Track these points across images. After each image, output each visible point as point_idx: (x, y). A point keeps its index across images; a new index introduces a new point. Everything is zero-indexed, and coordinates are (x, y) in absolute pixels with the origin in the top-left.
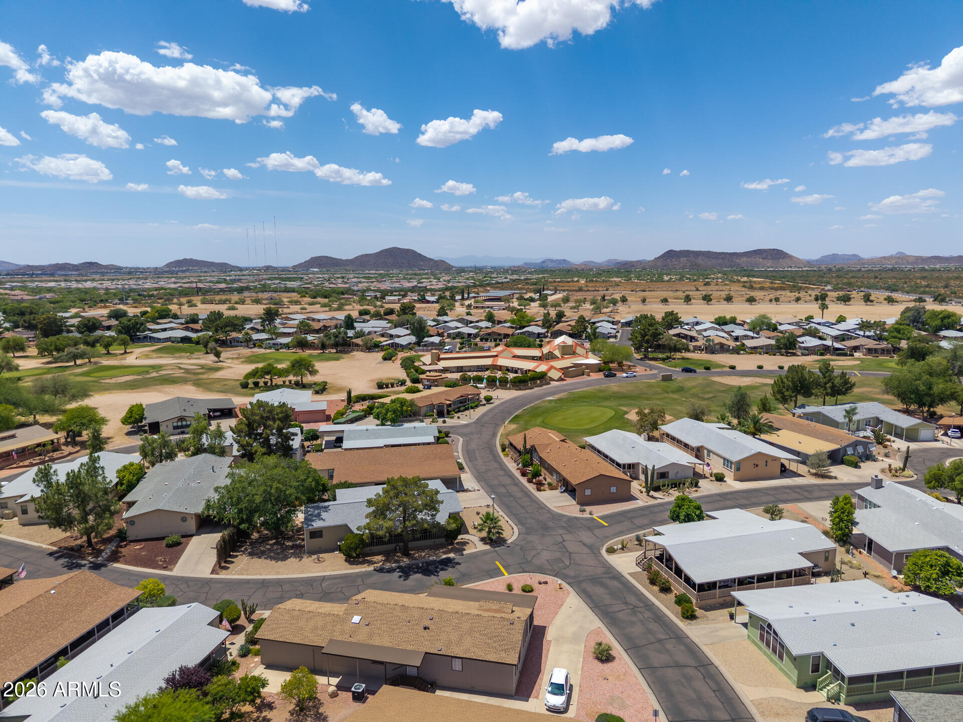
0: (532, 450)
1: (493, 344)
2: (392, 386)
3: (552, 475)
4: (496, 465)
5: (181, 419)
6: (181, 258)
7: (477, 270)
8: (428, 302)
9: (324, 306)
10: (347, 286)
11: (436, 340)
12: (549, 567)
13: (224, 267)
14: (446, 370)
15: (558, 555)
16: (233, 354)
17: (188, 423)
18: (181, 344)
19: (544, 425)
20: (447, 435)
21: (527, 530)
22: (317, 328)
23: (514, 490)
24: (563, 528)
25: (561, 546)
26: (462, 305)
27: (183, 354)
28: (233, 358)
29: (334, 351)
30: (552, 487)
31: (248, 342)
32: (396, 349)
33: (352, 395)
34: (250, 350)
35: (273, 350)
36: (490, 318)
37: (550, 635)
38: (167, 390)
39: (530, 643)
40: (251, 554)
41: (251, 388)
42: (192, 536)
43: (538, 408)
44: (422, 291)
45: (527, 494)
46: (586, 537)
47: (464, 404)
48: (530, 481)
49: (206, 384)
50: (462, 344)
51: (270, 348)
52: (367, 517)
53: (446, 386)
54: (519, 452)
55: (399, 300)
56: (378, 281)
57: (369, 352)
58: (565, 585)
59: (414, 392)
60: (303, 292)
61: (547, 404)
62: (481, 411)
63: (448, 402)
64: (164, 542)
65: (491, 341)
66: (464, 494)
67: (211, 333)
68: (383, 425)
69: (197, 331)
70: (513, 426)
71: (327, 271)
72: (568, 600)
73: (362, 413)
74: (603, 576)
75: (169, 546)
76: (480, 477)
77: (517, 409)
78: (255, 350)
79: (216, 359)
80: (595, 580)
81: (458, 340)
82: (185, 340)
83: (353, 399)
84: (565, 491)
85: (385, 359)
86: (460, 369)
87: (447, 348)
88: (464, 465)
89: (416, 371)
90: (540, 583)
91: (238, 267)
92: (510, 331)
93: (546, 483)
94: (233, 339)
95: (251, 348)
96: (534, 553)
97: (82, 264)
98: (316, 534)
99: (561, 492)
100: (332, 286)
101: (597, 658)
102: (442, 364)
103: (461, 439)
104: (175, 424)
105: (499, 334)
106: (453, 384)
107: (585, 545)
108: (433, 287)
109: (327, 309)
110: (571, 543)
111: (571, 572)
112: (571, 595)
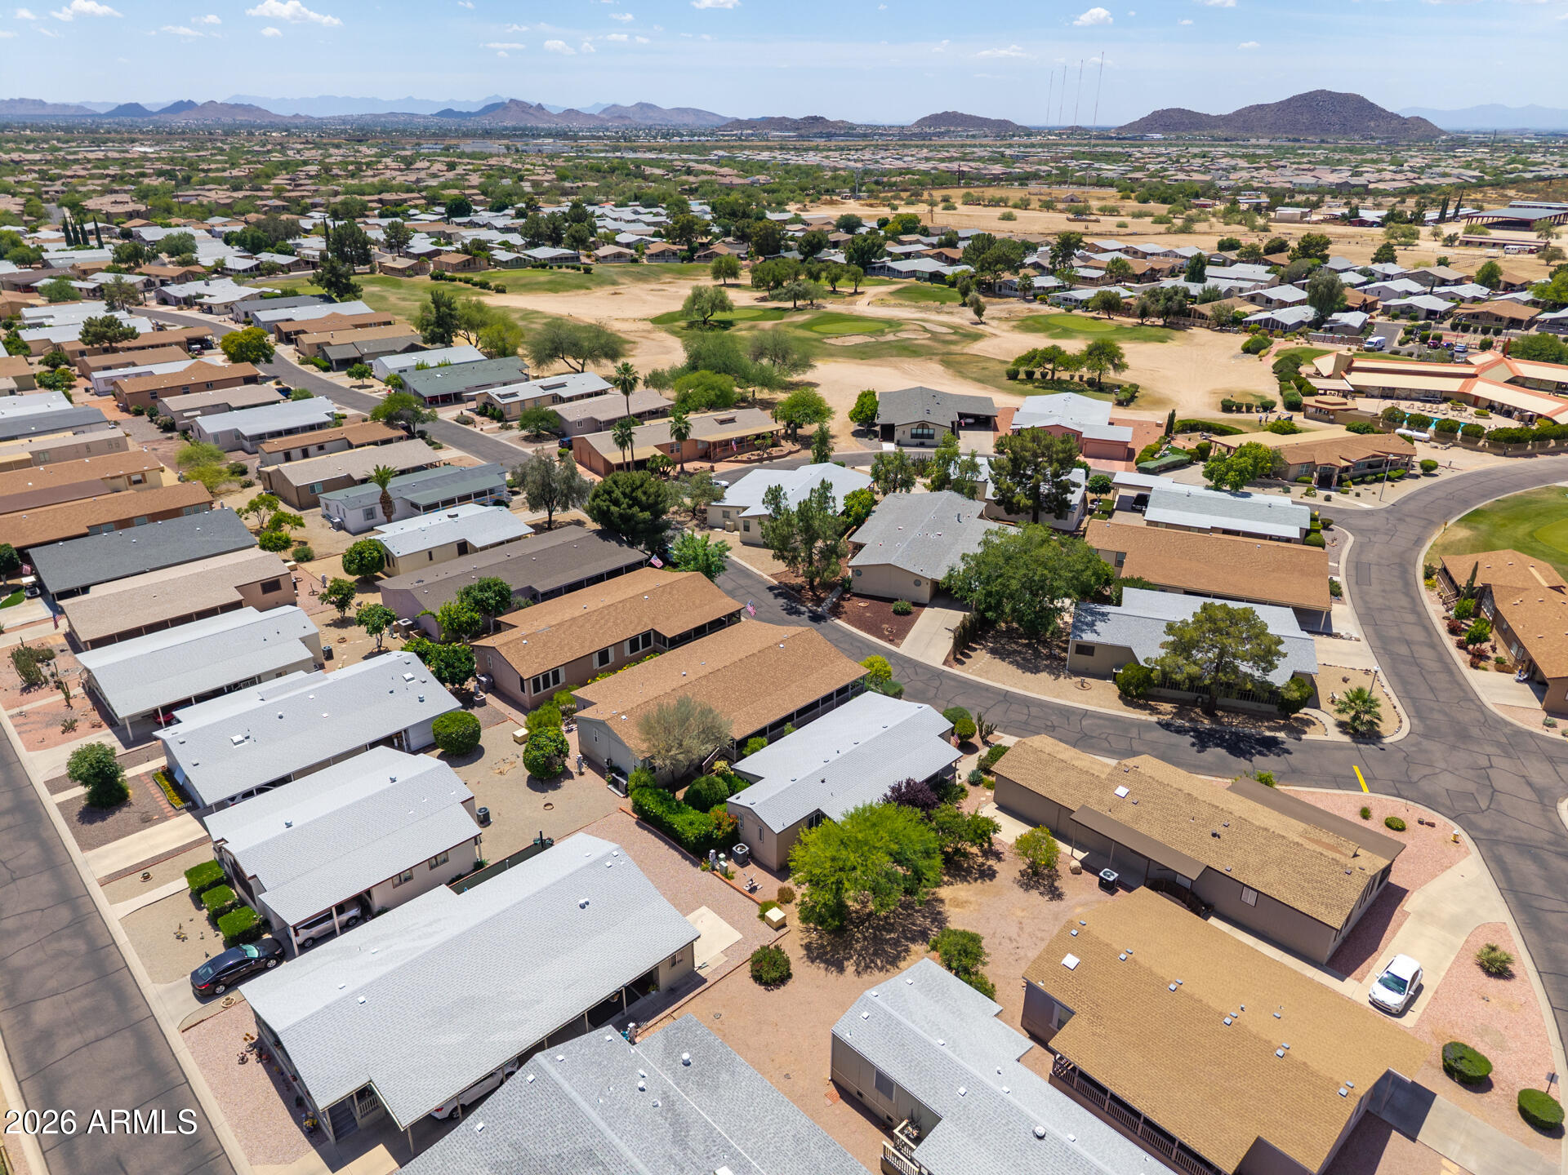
0: (1483, 594)
1: (1478, 338)
2: (1249, 409)
3: (1510, 646)
4: (1404, 602)
5: (923, 425)
6: (940, 112)
7: (1495, 142)
8: (1363, 223)
9: (1159, 221)
10: (1207, 178)
11: (1355, 319)
12: (1448, 803)
13: (1003, 129)
14: (1359, 391)
15: (1471, 787)
16: (1001, 310)
17: (931, 432)
18: (929, 284)
19: (1527, 547)
20: (1326, 526)
21: (1427, 729)
22: (1138, 272)
23: (1425, 655)
24: (1499, 744)
25: (1483, 775)
26: (1436, 234)
27: (931, 303)
28: (1000, 319)
29: (1160, 322)
30: (1501, 666)
31: (1027, 292)
32: (1271, 332)
33: (1176, 419)
34: (1027, 305)
35: (1062, 310)
36: (1489, 277)
37: (1409, 904)
38: (906, 366)
39: (1373, 905)
40: (993, 652)
41: (1022, 381)
42: (924, 606)
43: (1530, 502)
44: (1357, 194)
45: (1449, 668)
46: (1539, 772)
47: (1374, 471)
48: (1461, 646)
49: (957, 363)
50: (1408, 332)
51: (1058, 305)
53: (1348, 429)
54: (1457, 588)
55: (1304, 215)
56: (1271, 167)
57: (1221, 331)
58: (1465, 837)
59: (1285, 433)
60: (1127, 189)
61: (1554, 496)
62: (1407, 487)
63: (1344, 464)
64: (892, 607)
65: (1475, 331)
66: (1330, 639)
67: (973, 270)
68: (1217, 489)
69: (952, 262)
70: (1463, 533)
71: (1178, 138)
72: (1462, 863)
73: (1188, 457)
74: (1547, 847)
75: (896, 612)
76: (1367, 617)
77: (1484, 497)
78: (1036, 306)
79: (976, 318)
80: (1525, 848)
81: (1403, 322)
82: (936, 277)
83: (1176, 426)
84: (1525, 681)
85: (1247, 350)
86: (1387, 393)
87: (1375, 340)
88: (1345, 589)
89: (1300, 388)
90: (1421, 823)
91: (1024, 128)
92: (1526, 313)
93: (1493, 656)
94: (1005, 283)
95: (1030, 301)
96: (1427, 771)
97: (805, 119)
99: (1518, 681)
100: (1181, 176)
101: (1482, 966)
102: (1357, 379)
103: (1351, 538)
104: (914, 431)
105: (1499, 319)
106: (1362, 426)
107: (1529, 784)
108: (1381, 186)
109: (1162, 228)
110: (1504, 775)
111: (1485, 823)
112: (1470, 857)
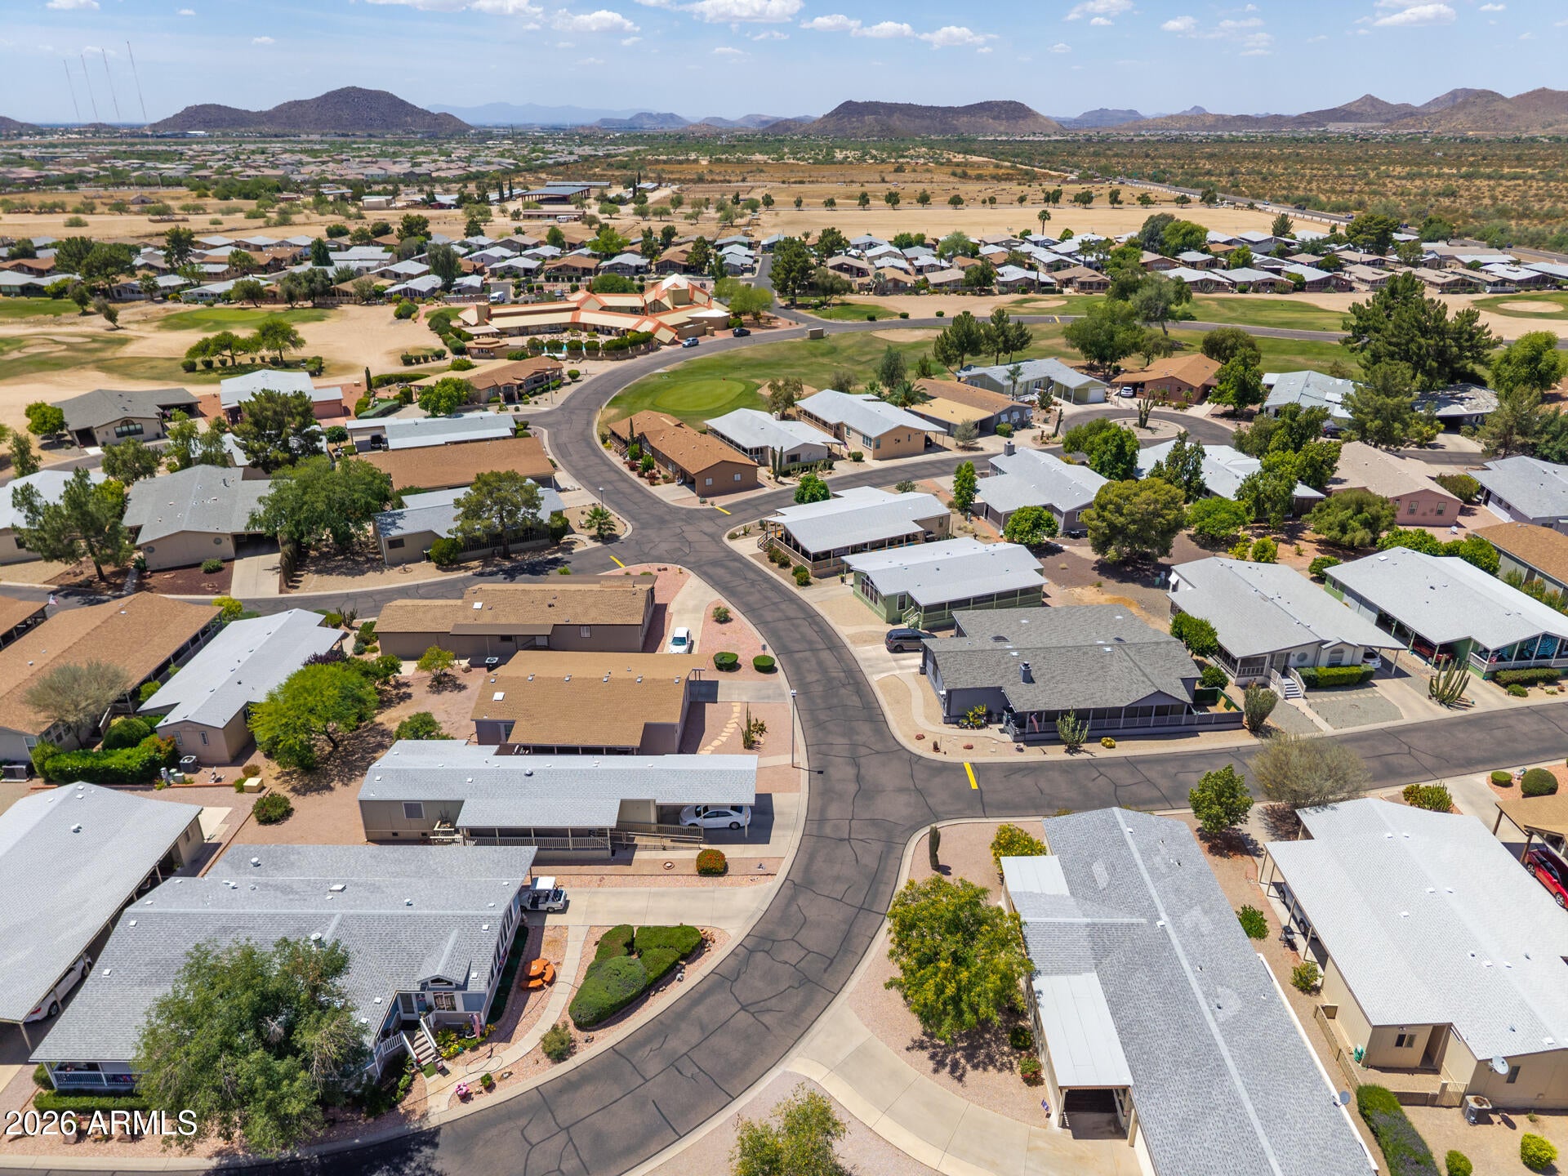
0: (642, 439)
1: (567, 286)
2: (426, 360)
3: (667, 467)
4: (598, 461)
5: (128, 422)
7: (516, 135)
8: (442, 206)
9: (252, 215)
10: (279, 173)
11: (475, 281)
12: (668, 556)
14: (503, 333)
15: (677, 545)
16: (135, 314)
17: (141, 427)
18: (27, 298)
19: (654, 407)
20: (525, 426)
21: (641, 525)
22: (263, 263)
23: (622, 486)
24: (682, 520)
25: (681, 537)
26: (504, 211)
27: (41, 316)
28: (139, 322)
29: (309, 304)
30: (667, 480)
31: (154, 293)
32: (412, 299)
33: (372, 375)
34: (160, 306)
35: (202, 306)
36: (555, 238)
37: (672, 608)
39: (653, 616)
40: (318, 572)
41: (202, 371)
42: (233, 559)
43: (644, 385)
44: (425, 182)
45: (639, 490)
46: (706, 526)
47: (542, 383)
48: (641, 475)
49: (118, 367)
50: (517, 287)
51: (195, 301)
52: (456, 519)
53: (510, 359)
54: (625, 442)
55: (389, 202)
56: (335, 161)
57: (369, 305)
58: (685, 570)
59: (465, 369)
60: (199, 187)
61: (656, 379)
62: (565, 393)
63: (519, 382)
64: (201, 569)
65: (563, 280)
66: (563, 493)
67: (78, 277)
68: (435, 416)
69: (42, 272)
70: (613, 411)
71: (225, 135)
72: (689, 582)
73: (396, 402)
74: (725, 559)
75: (210, 572)
76: (578, 474)
77: (616, 388)
78: (170, 305)
79: (111, 324)
80: (716, 563)
81: (509, 280)
83: (374, 382)
84: (682, 483)
85: (400, 316)
86: (523, 331)
87: (496, 294)
88: (556, 462)
89: (459, 336)
90: (659, 571)
92: (592, 264)
93: (660, 475)
94: (123, 286)
95: (161, 302)
96: (651, 545)
98: (396, 543)
99: (679, 485)
100: (249, 171)
101: (716, 620)
102: (496, 324)
103: (546, 432)
104: (119, 430)
105: (575, 269)
106: (519, 355)
107: (706, 534)
108: (443, 174)
109: (260, 222)
110: (691, 533)
111: (692, 559)
112: (692, 578)
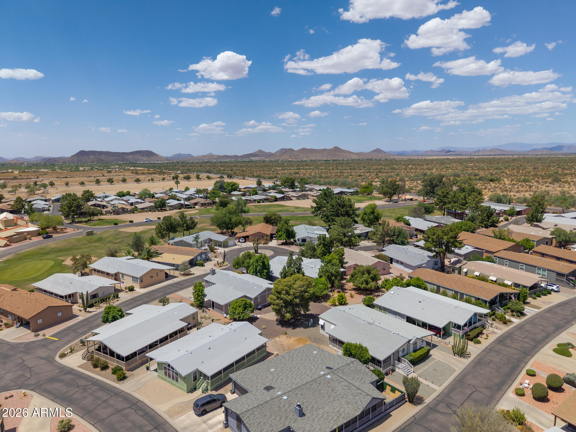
3: (7, 317)
12: (14, 384)
15: (20, 372)
24: (22, 352)
25: (22, 365)
46: (43, 352)
58: (28, 392)
72: (32, 402)
74: (59, 375)
80: (53, 380)
84: (20, 326)
90: (6, 398)
93: (3, 324)
99: (17, 327)
107: (42, 358)
110: (30, 361)
111: (33, 381)
112: (34, 397)
